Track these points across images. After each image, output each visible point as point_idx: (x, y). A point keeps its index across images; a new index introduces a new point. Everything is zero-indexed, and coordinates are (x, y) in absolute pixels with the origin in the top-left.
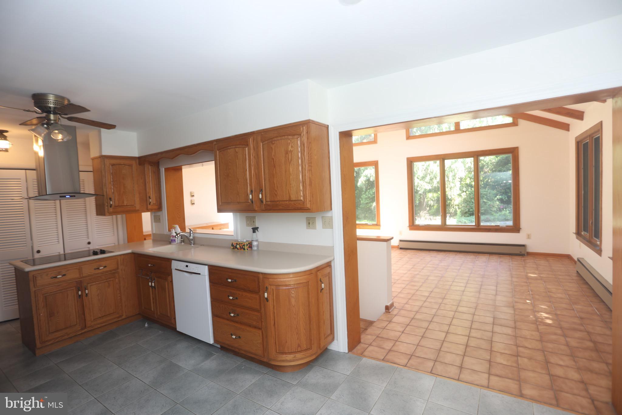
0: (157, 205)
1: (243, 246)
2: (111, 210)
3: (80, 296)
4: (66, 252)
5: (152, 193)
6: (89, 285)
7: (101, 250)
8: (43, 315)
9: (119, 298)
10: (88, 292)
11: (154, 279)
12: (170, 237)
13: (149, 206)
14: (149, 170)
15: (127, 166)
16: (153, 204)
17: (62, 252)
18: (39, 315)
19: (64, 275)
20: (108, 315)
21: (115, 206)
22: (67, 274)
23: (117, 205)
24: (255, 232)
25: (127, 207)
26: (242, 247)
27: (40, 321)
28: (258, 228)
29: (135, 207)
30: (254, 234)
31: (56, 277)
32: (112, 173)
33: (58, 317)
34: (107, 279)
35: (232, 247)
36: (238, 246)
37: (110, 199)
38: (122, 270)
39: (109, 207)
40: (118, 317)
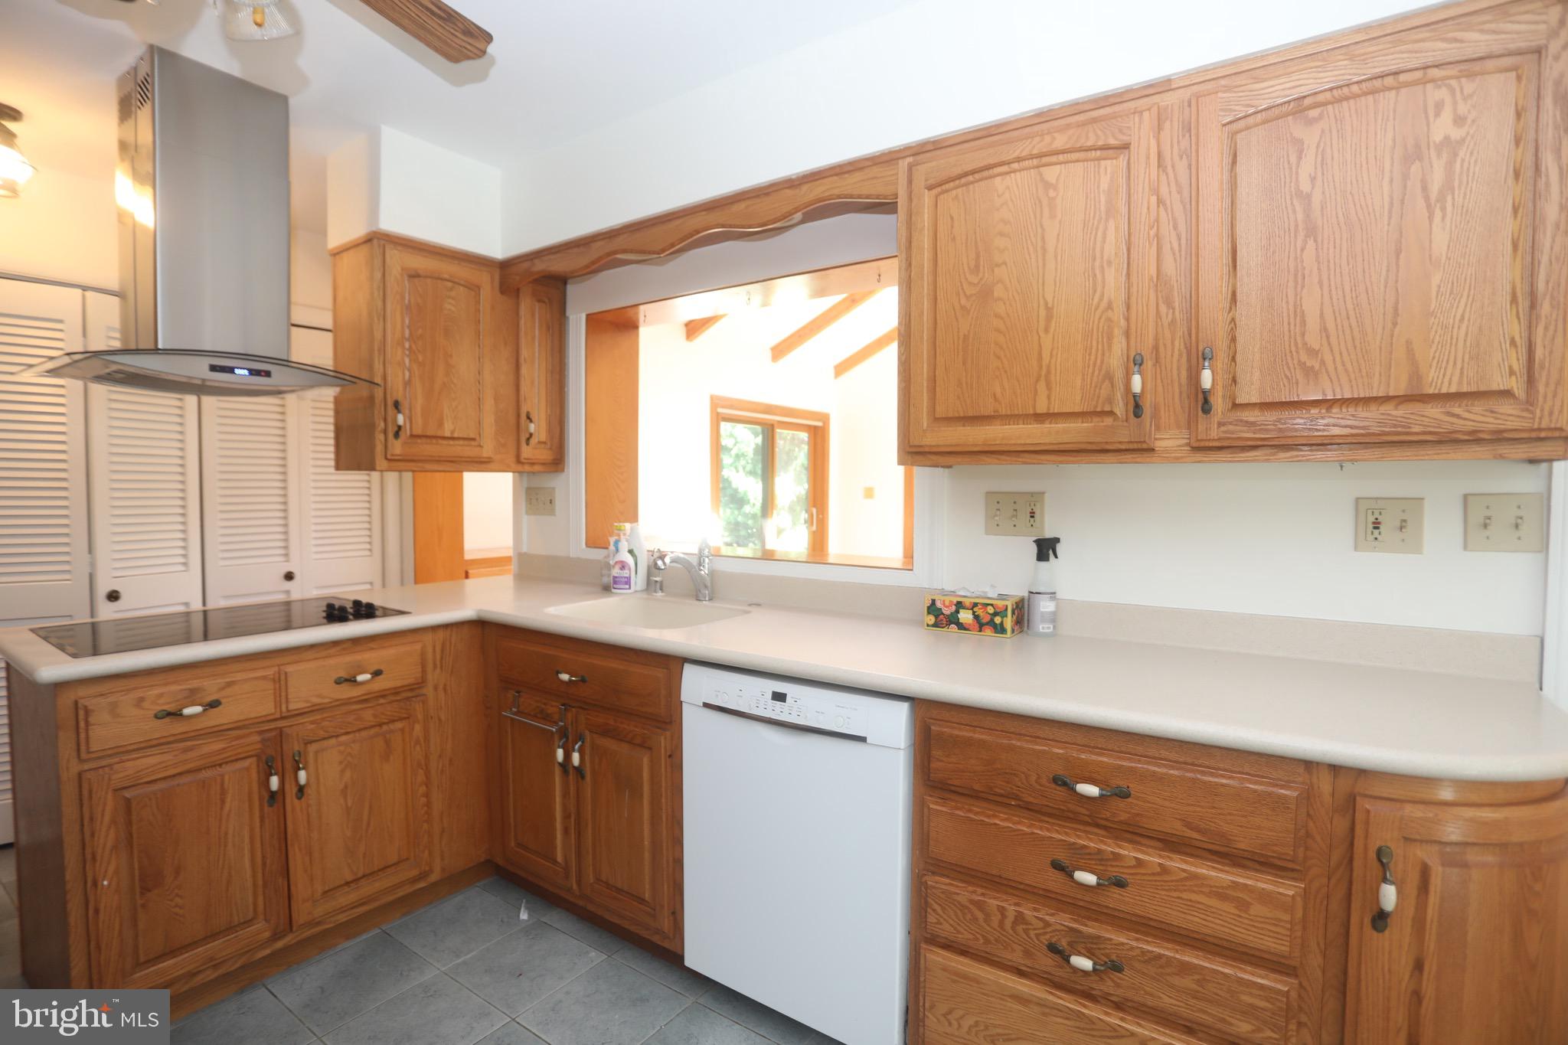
0: (551, 449)
1: (996, 614)
2: (397, 447)
3: (273, 795)
4: (210, 606)
5: (536, 401)
6: (312, 748)
7: (357, 604)
8: (110, 884)
9: (423, 800)
10: (308, 780)
11: (580, 737)
12: (609, 567)
13: (524, 446)
14: (530, 313)
15: (461, 288)
16: (539, 442)
17: (197, 605)
18: (95, 884)
19: (214, 704)
20: (379, 870)
21: (412, 436)
22: (223, 701)
23: (418, 431)
24: (1047, 559)
25: (451, 442)
26: (986, 619)
27: (97, 911)
28: (1057, 540)
29: (480, 446)
30: (1043, 564)
31: (176, 714)
32: (409, 307)
33: (176, 891)
34: (380, 725)
35: (931, 619)
36: (965, 616)
37: (397, 405)
38: (436, 688)
39: (391, 435)
40: (414, 880)
